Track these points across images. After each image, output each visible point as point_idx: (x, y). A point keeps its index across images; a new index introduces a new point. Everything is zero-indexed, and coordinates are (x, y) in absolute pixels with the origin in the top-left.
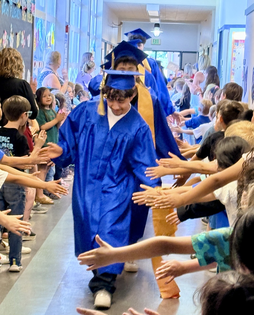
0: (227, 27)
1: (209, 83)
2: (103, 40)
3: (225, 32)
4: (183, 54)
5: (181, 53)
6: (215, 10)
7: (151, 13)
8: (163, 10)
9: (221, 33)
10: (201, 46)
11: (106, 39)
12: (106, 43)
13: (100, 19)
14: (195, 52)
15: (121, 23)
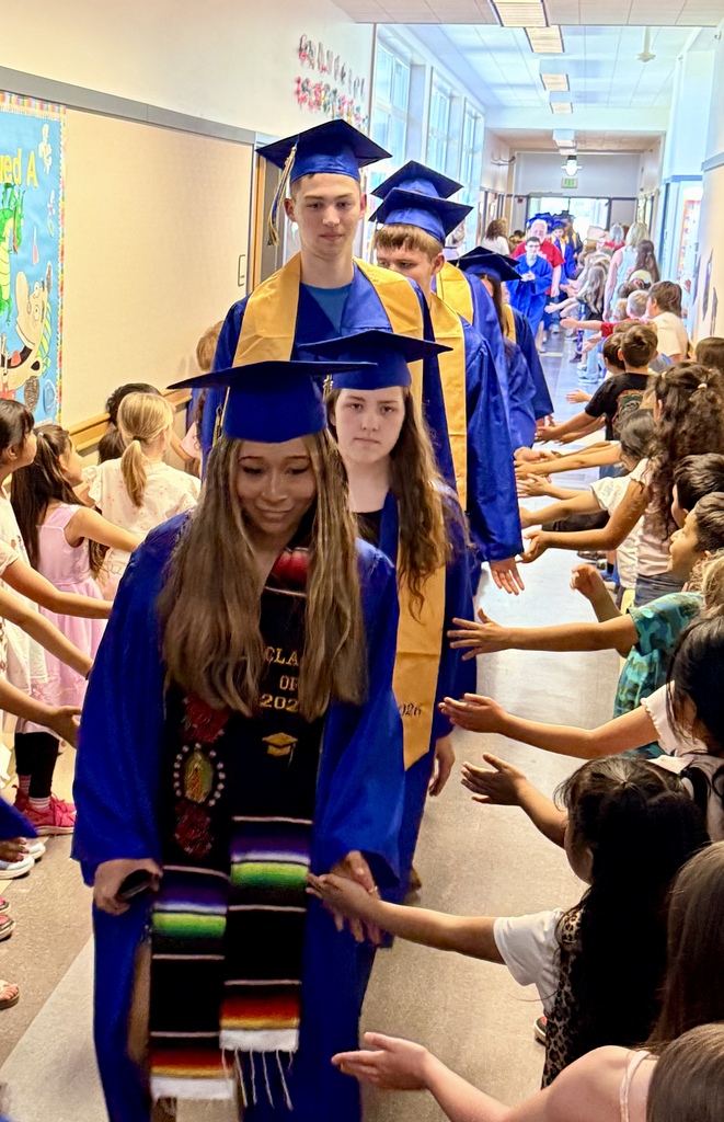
0: (677, 179)
1: (638, 268)
2: (481, 189)
3: (673, 186)
4: (613, 202)
5: (610, 200)
6: (665, 135)
7: (560, 143)
8: (580, 138)
9: (668, 185)
10: (642, 190)
11: (487, 186)
12: (486, 193)
13: (478, 156)
14: (633, 199)
15: (513, 158)
